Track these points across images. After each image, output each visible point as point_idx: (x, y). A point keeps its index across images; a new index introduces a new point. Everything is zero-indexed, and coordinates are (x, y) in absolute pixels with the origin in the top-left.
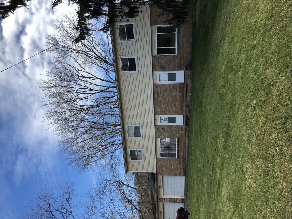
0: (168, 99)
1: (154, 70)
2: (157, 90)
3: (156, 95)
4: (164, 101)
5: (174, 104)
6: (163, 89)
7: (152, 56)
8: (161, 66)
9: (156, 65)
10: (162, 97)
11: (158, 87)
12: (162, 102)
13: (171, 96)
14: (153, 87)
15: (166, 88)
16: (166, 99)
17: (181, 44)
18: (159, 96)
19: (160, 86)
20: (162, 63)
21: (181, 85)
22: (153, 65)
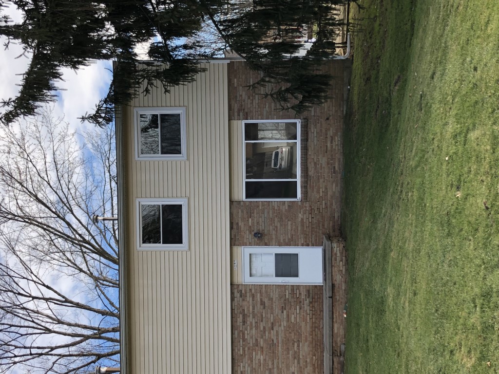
0: (277, 335)
1: (234, 241)
2: (245, 303)
3: (240, 319)
4: (265, 340)
5: (295, 352)
6: (261, 300)
7: (231, 202)
8: (255, 231)
9: (242, 226)
10: (257, 328)
11: (246, 293)
12: (257, 344)
13: (284, 323)
14: (232, 293)
15: (271, 299)
16: (270, 333)
17: (311, 172)
18: (248, 322)
19: (253, 291)
20: (258, 223)
21: (314, 292)
22: (231, 228)
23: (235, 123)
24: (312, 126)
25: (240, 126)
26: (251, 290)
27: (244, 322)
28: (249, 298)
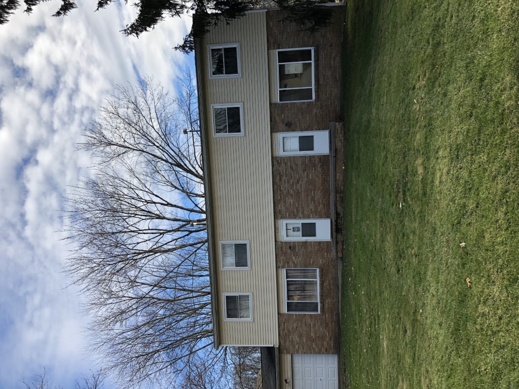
0: (301, 187)
1: (274, 130)
2: (280, 168)
3: (278, 178)
4: (293, 190)
5: (312, 197)
6: (291, 165)
7: (270, 104)
8: (286, 122)
9: (278, 120)
10: (288, 183)
11: (281, 162)
12: (288, 193)
13: (305, 179)
14: (272, 162)
15: (297, 165)
16: (296, 186)
17: (321, 82)
18: (283, 180)
19: (286, 160)
20: (288, 117)
21: (323, 159)
22: (271, 121)
23: (271, 51)
24: (321, 50)
25: (275, 53)
26: (284, 160)
27: (280, 180)
28: (283, 165)
